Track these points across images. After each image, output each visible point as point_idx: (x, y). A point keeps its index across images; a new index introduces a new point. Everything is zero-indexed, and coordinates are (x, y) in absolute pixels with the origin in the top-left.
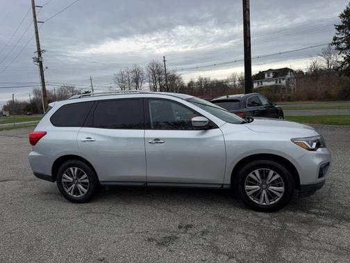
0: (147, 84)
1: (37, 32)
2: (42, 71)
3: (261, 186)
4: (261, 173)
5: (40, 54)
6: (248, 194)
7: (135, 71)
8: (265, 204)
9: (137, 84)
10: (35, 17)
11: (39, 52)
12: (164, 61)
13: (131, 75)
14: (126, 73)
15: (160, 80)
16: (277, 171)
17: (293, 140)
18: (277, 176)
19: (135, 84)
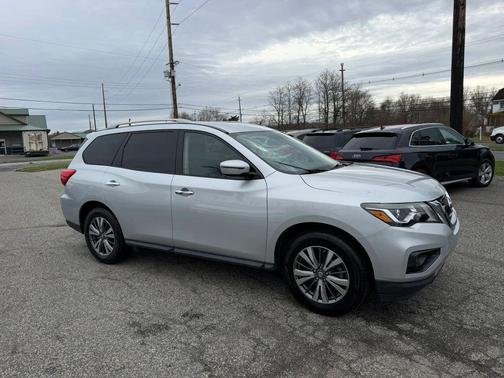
0: (316, 106)
1: (170, 38)
2: (174, 89)
3: (316, 273)
4: (316, 251)
5: (172, 67)
6: (299, 282)
7: (298, 87)
8: (320, 301)
9: (301, 105)
10: (168, 18)
11: (172, 64)
12: (342, 71)
13: (294, 94)
14: (286, 91)
15: (335, 99)
16: (339, 251)
17: (364, 206)
18: (339, 261)
19: (298, 106)
